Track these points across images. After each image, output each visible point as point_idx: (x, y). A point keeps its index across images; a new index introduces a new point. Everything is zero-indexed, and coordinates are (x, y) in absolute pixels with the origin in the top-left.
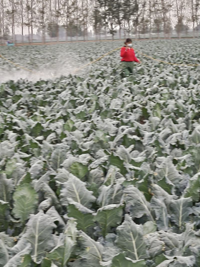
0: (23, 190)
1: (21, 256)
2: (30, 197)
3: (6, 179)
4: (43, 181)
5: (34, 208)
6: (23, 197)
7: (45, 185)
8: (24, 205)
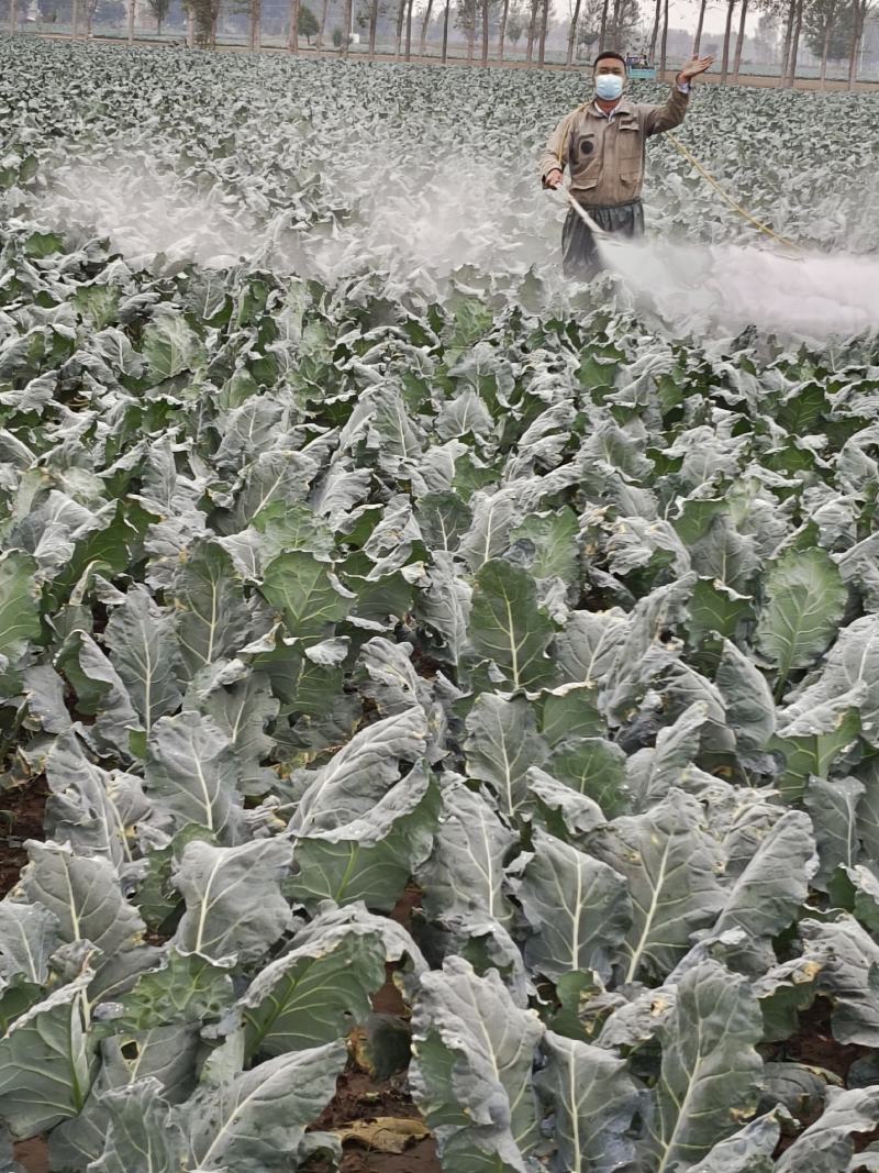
0: (800, 568)
1: (835, 709)
2: (820, 598)
3: (736, 535)
4: (864, 556)
5: (826, 633)
6: (799, 591)
7: (869, 569)
8: (794, 621)
